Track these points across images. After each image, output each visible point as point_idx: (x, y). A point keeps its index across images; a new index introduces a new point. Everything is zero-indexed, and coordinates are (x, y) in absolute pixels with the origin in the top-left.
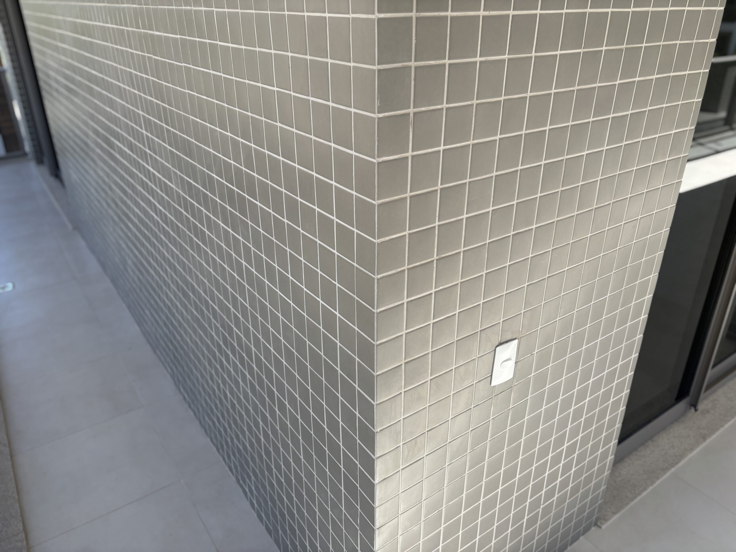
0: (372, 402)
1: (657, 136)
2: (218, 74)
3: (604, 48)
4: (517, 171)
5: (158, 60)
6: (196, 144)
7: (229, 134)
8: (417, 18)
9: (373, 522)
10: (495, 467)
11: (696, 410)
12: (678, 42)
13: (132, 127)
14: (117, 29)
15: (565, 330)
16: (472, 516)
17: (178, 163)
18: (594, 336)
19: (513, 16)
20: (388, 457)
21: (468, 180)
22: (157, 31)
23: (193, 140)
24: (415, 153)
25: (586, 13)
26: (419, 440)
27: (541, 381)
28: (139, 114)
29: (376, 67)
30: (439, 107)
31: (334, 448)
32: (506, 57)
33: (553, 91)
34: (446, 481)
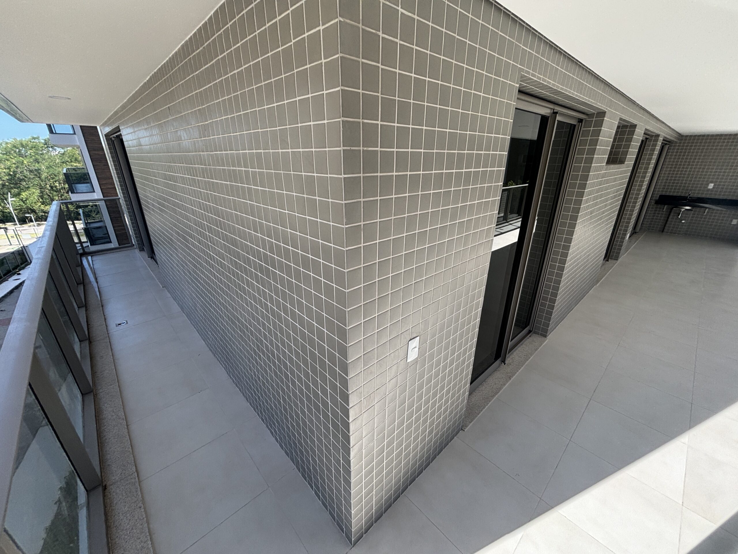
0: (347, 377)
1: (479, 230)
2: (253, 203)
3: (453, 189)
4: (415, 251)
5: (216, 195)
6: (239, 240)
7: (259, 235)
8: (363, 177)
9: (349, 444)
10: (411, 406)
11: (505, 364)
12: (486, 185)
13: (200, 231)
14: (191, 178)
15: (441, 330)
16: (401, 433)
17: (229, 251)
18: (456, 331)
19: (410, 175)
20: (356, 407)
21: (391, 257)
22: (215, 180)
23: (238, 238)
24: (365, 244)
25: (443, 173)
26: (372, 395)
27: (431, 357)
28: (204, 224)
29: (344, 202)
30: (376, 221)
31: (325, 404)
32: (407, 195)
33: (430, 211)
34: (387, 416)
